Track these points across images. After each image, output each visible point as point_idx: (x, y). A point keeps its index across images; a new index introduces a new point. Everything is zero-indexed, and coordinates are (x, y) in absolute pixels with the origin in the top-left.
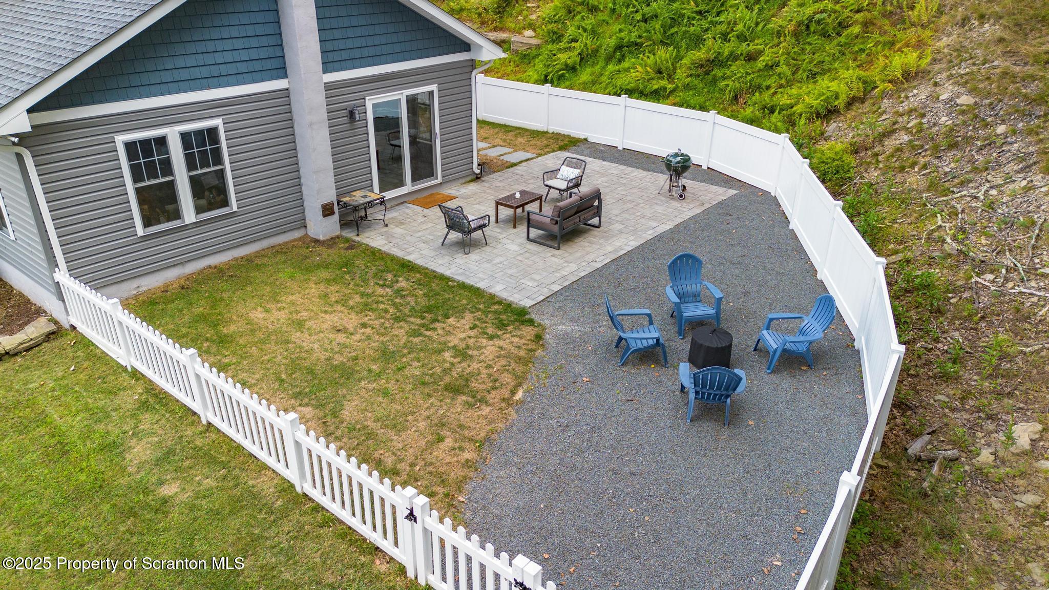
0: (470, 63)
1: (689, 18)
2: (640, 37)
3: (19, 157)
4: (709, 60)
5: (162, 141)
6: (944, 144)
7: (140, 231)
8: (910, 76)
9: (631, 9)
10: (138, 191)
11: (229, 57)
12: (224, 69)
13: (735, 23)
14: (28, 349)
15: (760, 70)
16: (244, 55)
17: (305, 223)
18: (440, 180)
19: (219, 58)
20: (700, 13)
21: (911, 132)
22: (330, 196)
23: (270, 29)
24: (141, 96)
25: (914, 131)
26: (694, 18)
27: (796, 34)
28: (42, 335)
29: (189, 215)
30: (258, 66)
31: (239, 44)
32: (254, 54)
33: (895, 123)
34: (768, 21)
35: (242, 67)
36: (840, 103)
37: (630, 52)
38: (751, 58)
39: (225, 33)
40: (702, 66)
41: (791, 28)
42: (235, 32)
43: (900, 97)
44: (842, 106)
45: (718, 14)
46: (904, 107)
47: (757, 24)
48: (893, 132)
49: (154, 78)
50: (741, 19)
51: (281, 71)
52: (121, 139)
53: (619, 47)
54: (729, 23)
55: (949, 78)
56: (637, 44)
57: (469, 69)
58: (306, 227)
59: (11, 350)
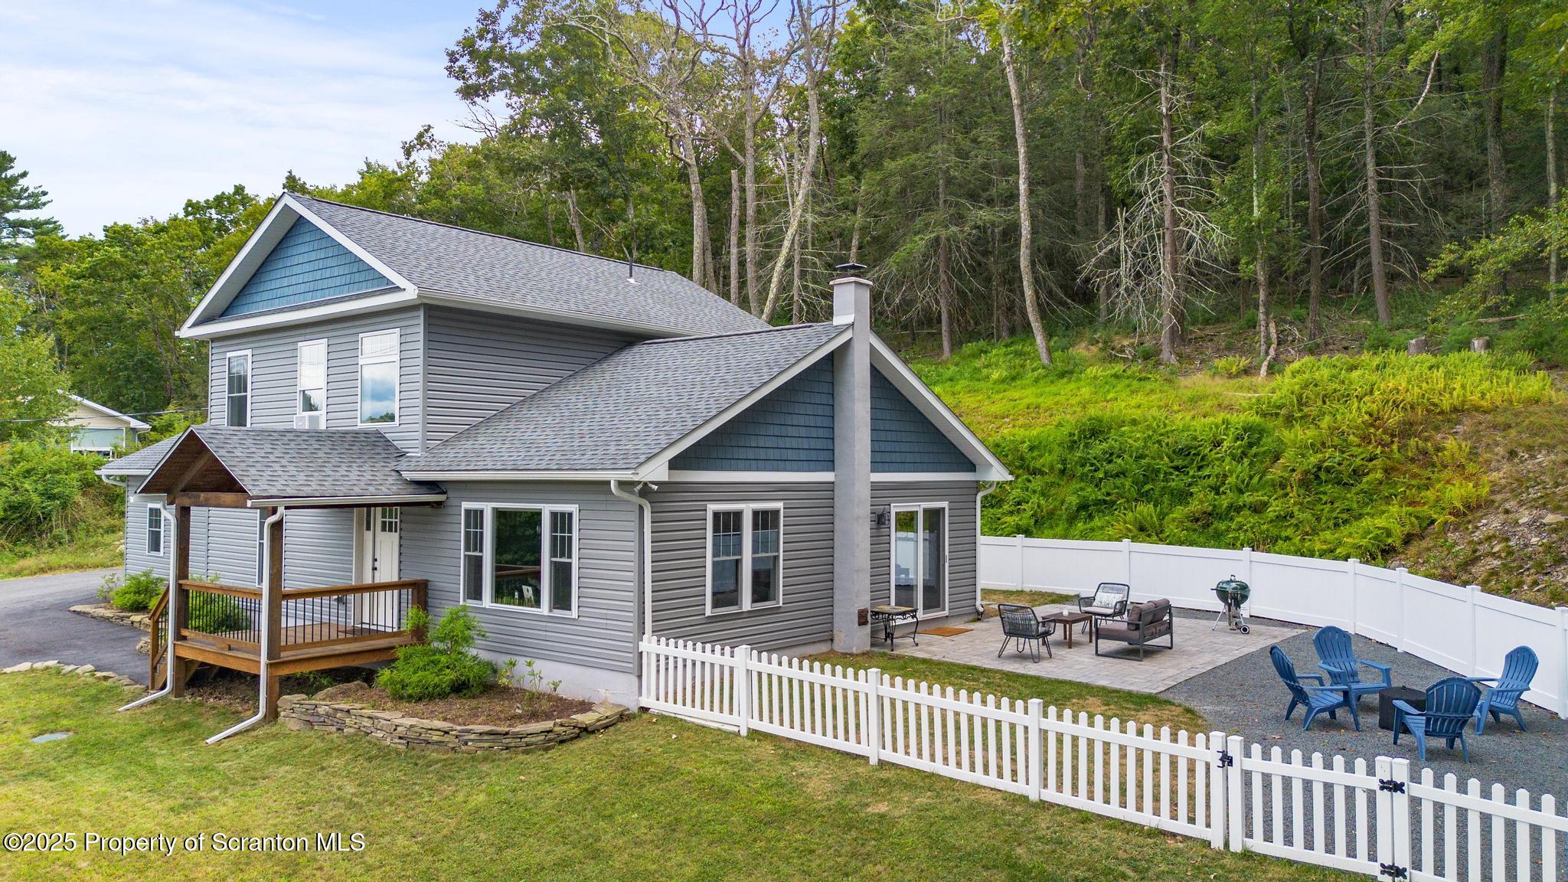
0: (975, 485)
1: (1165, 473)
2: (1108, 494)
3: (641, 508)
4: (1205, 513)
5: (738, 515)
6: (1549, 560)
7: (709, 612)
8: (1472, 509)
9: (1088, 468)
10: (715, 564)
11: (794, 443)
12: (791, 455)
13: (1225, 476)
14: (606, 727)
15: (1272, 521)
16: (805, 444)
17: (832, 635)
18: (946, 613)
19: (788, 442)
20: (1177, 468)
21: (1500, 557)
22: (864, 602)
23: (826, 422)
24: (731, 469)
25: (1503, 555)
26: (1171, 474)
27: (1304, 483)
28: (616, 714)
29: (747, 603)
30: (813, 455)
31: (803, 432)
32: (813, 444)
33: (1475, 551)
34: (1264, 473)
35: (803, 455)
36: (1395, 541)
37: (1099, 511)
38: (1258, 509)
39: (795, 420)
40: (1197, 520)
41: (1296, 476)
42: (802, 420)
43: (1467, 529)
44: (1397, 544)
45: (1200, 468)
46: (1478, 535)
47: (1251, 478)
48: (1478, 559)
49: (742, 453)
50: (1231, 472)
51: (830, 465)
52: (712, 507)
53: (1083, 507)
54: (1217, 476)
55: (1521, 504)
56: (1105, 502)
57: (974, 491)
58: (832, 640)
59: (590, 725)
